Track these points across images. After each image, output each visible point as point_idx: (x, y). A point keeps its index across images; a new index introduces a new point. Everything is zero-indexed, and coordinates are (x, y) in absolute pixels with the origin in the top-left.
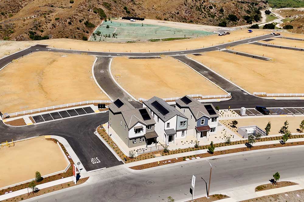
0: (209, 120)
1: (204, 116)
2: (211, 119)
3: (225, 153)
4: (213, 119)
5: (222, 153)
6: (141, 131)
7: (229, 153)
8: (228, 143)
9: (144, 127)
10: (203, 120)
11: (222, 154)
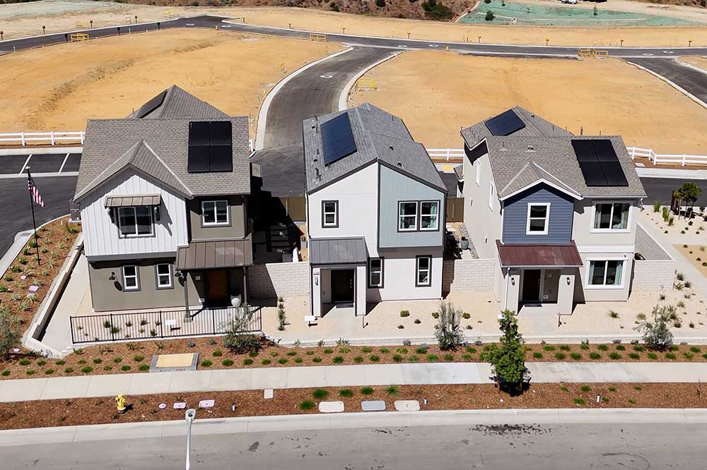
0: (581, 212)
1: (543, 186)
2: (591, 211)
3: (606, 403)
4: (603, 209)
5: (583, 395)
6: (159, 228)
7: (632, 404)
8: (658, 347)
9: (176, 208)
10: (539, 212)
11: (581, 403)
